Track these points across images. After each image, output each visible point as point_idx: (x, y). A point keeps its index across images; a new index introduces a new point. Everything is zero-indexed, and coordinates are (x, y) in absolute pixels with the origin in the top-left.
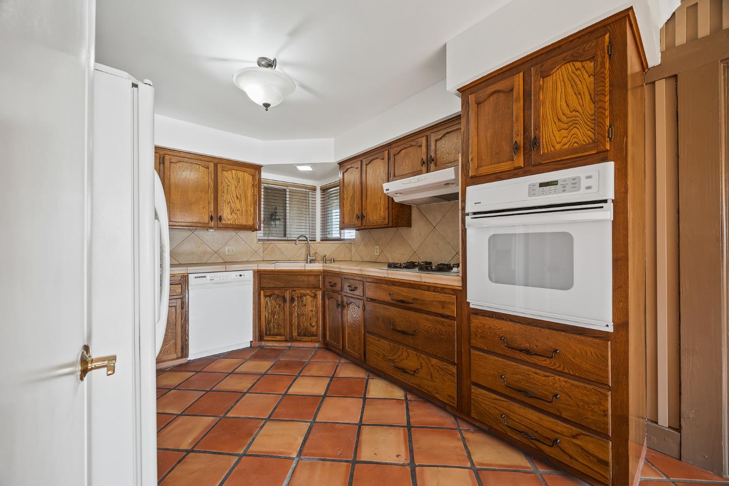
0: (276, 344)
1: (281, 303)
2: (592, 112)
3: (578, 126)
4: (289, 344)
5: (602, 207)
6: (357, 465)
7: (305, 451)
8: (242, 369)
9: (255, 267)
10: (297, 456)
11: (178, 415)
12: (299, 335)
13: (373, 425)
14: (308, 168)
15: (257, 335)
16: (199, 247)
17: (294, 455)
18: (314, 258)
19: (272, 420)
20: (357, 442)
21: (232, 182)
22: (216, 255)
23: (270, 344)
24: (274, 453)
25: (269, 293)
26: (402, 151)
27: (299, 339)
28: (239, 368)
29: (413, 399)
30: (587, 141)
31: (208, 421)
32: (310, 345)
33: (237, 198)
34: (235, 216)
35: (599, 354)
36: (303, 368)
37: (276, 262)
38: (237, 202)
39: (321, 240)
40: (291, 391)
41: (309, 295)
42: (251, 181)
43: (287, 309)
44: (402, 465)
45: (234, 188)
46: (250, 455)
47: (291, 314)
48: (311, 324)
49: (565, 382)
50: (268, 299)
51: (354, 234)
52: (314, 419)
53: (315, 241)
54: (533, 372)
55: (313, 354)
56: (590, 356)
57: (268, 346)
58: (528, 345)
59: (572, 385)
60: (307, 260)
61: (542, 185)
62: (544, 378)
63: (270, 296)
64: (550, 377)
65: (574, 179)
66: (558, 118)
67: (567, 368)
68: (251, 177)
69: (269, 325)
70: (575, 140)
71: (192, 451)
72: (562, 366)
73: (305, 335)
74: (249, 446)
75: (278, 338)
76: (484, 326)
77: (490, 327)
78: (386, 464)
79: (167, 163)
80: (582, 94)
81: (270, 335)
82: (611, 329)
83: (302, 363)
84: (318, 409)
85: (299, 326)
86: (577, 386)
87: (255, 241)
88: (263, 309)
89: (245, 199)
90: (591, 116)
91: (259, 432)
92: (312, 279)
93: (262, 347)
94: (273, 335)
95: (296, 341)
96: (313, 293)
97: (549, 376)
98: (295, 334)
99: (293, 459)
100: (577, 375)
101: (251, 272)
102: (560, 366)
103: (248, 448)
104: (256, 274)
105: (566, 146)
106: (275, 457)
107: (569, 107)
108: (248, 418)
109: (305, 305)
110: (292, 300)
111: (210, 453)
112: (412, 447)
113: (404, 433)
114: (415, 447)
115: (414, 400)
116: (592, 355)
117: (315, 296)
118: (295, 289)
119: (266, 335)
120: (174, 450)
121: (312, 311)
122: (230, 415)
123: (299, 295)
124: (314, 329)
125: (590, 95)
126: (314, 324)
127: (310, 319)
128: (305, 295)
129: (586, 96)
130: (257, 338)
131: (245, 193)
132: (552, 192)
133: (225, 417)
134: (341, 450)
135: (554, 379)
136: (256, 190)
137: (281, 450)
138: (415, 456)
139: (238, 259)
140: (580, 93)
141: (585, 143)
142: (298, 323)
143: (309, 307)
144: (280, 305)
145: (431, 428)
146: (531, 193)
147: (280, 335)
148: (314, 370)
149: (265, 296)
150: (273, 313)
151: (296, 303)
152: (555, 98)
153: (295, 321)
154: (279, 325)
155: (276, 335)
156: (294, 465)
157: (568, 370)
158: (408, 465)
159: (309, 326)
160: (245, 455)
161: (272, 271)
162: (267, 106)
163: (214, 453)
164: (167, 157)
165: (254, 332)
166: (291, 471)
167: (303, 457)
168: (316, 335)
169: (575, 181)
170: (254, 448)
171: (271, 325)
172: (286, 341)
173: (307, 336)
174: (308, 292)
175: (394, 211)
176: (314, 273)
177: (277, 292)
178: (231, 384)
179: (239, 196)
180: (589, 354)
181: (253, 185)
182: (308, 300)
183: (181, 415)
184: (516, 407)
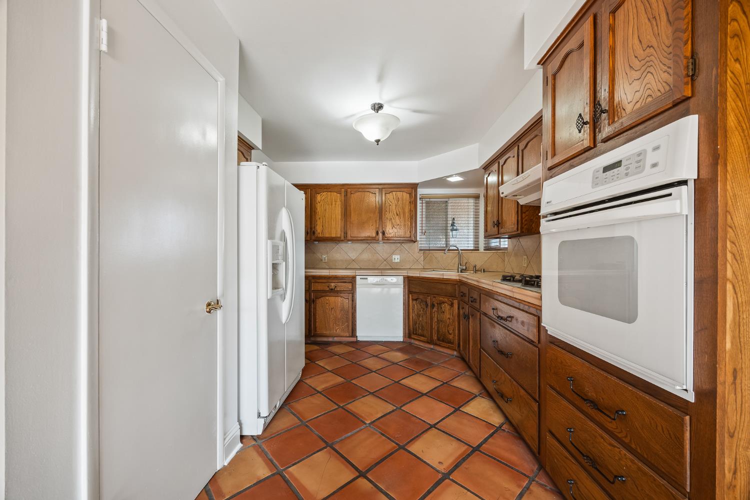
0: (422, 344)
1: (424, 307)
2: (668, 43)
3: (652, 70)
4: (432, 347)
5: (670, 195)
6: (402, 451)
7: (376, 423)
8: (385, 356)
9: (405, 273)
10: (369, 423)
11: (329, 371)
12: (438, 339)
13: (444, 432)
14: (458, 179)
15: (407, 331)
16: (373, 256)
17: (368, 422)
18: (464, 268)
19: (374, 395)
20: (417, 436)
21: (393, 202)
22: (385, 262)
23: (417, 343)
24: (358, 414)
25: (415, 296)
26: (529, 144)
27: (438, 343)
28: (383, 355)
29: (506, 430)
30: (663, 91)
31: (340, 380)
32: (449, 352)
33: (397, 215)
34: (396, 231)
35: (672, 434)
36: (427, 368)
37: (432, 270)
38: (397, 218)
39: (485, 250)
40: (403, 382)
41: (447, 303)
42: (408, 199)
43: (428, 314)
44: (438, 471)
45: (394, 207)
46: (345, 409)
47: (432, 319)
48: (448, 332)
49: (632, 461)
50: (414, 302)
51: (507, 243)
52: (401, 407)
53: (478, 250)
54: (599, 435)
55: (447, 360)
56: (661, 432)
57: (416, 344)
58: (594, 395)
59: (639, 469)
60: (458, 270)
61: (606, 169)
62: (610, 447)
63: (416, 300)
64: (616, 448)
65: (639, 155)
66: (630, 65)
67: (634, 442)
68: (408, 195)
69: (415, 325)
70: (649, 92)
71: (320, 393)
72: (629, 437)
73: (443, 341)
74: (349, 404)
75: (422, 338)
76: (557, 359)
77: (562, 362)
78: (425, 462)
79: (349, 194)
80: (658, 18)
81: (416, 334)
82: (691, 397)
83: (432, 364)
84: (410, 402)
85: (438, 331)
86: (645, 474)
87: (417, 250)
88: (411, 311)
89: (404, 216)
90: (668, 47)
91: (360, 398)
92: (449, 288)
93: (410, 344)
94: (418, 335)
95: (436, 344)
96: (450, 301)
97: (615, 446)
98: (435, 338)
99: (366, 424)
100: (646, 456)
101: (402, 278)
102: (626, 437)
103: (347, 404)
104: (406, 280)
105: (638, 105)
106: (357, 417)
107: (641, 44)
108: (362, 388)
109: (444, 313)
110: (433, 306)
111: (327, 397)
112: (461, 465)
113: (465, 451)
114: (464, 465)
115: (508, 432)
116: (663, 432)
117: (452, 305)
118: (435, 296)
119: (413, 334)
120: (313, 388)
121: (449, 319)
122: (353, 381)
123: (438, 302)
124: (451, 337)
125: (667, 14)
126: (451, 332)
127: (448, 326)
128: (444, 303)
129: (662, 18)
130: (407, 335)
131: (403, 209)
132: (615, 178)
133: (350, 381)
134: (400, 435)
135: (620, 452)
136: (413, 206)
137: (363, 415)
138: (455, 471)
139: (402, 266)
140: (655, 17)
141: (660, 94)
142: (438, 328)
143: (447, 315)
144: (424, 309)
145: (498, 461)
146: (596, 183)
147: (423, 336)
148: (434, 373)
149: (413, 300)
150: (418, 315)
151: (435, 309)
152: (626, 38)
153: (435, 326)
154: (422, 327)
155: (420, 336)
156: (362, 427)
157: (635, 445)
158: (443, 474)
159: (447, 333)
160: (342, 408)
161: (418, 278)
162: (378, 141)
163: (329, 399)
164: (349, 190)
165: (404, 329)
166: (358, 429)
167: (372, 426)
168: (452, 343)
169: (639, 158)
170: (349, 407)
171: (417, 325)
172: (428, 343)
173: (446, 342)
174: (446, 300)
175: (524, 215)
176: (452, 282)
177: (421, 297)
178: (370, 363)
179: (398, 213)
180: (660, 428)
181: (410, 202)
182: (446, 307)
183: (330, 371)
184: (583, 475)
